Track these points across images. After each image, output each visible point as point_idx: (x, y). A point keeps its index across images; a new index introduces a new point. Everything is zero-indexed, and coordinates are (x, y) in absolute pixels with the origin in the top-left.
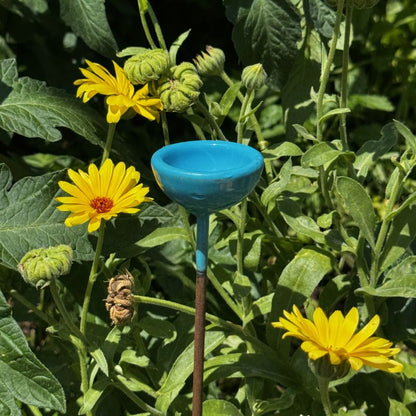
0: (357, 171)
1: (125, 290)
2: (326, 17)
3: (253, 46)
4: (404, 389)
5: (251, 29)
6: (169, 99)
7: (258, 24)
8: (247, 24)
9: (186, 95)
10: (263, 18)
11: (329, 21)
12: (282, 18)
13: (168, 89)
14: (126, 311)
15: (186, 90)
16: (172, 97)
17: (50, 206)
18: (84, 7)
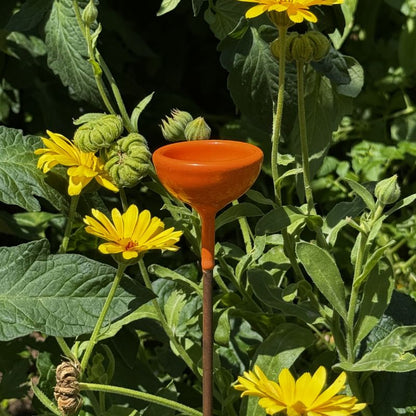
0: (326, 235)
1: (69, 377)
2: (334, 60)
3: (253, 93)
5: (249, 75)
6: (118, 174)
7: (257, 70)
8: (245, 70)
9: (134, 169)
10: (262, 64)
11: (337, 65)
13: (116, 163)
14: (72, 400)
15: (133, 163)
16: (120, 171)
17: (23, 279)
18: (73, 55)
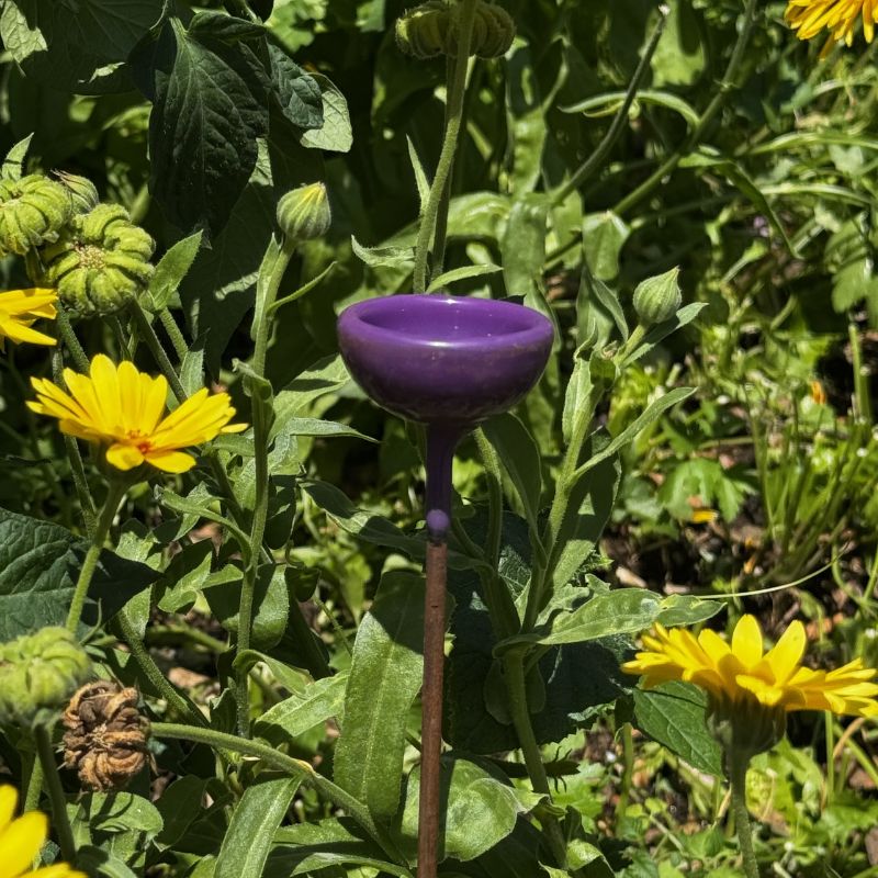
1: (128, 711)
2: (294, 82)
3: (176, 152)
4: (566, 841)
5: (174, 115)
6: (87, 289)
7: (186, 104)
8: (168, 105)
9: (130, 274)
10: (195, 91)
11: (300, 91)
12: (232, 89)
13: (76, 267)
14: (138, 756)
15: (132, 263)
